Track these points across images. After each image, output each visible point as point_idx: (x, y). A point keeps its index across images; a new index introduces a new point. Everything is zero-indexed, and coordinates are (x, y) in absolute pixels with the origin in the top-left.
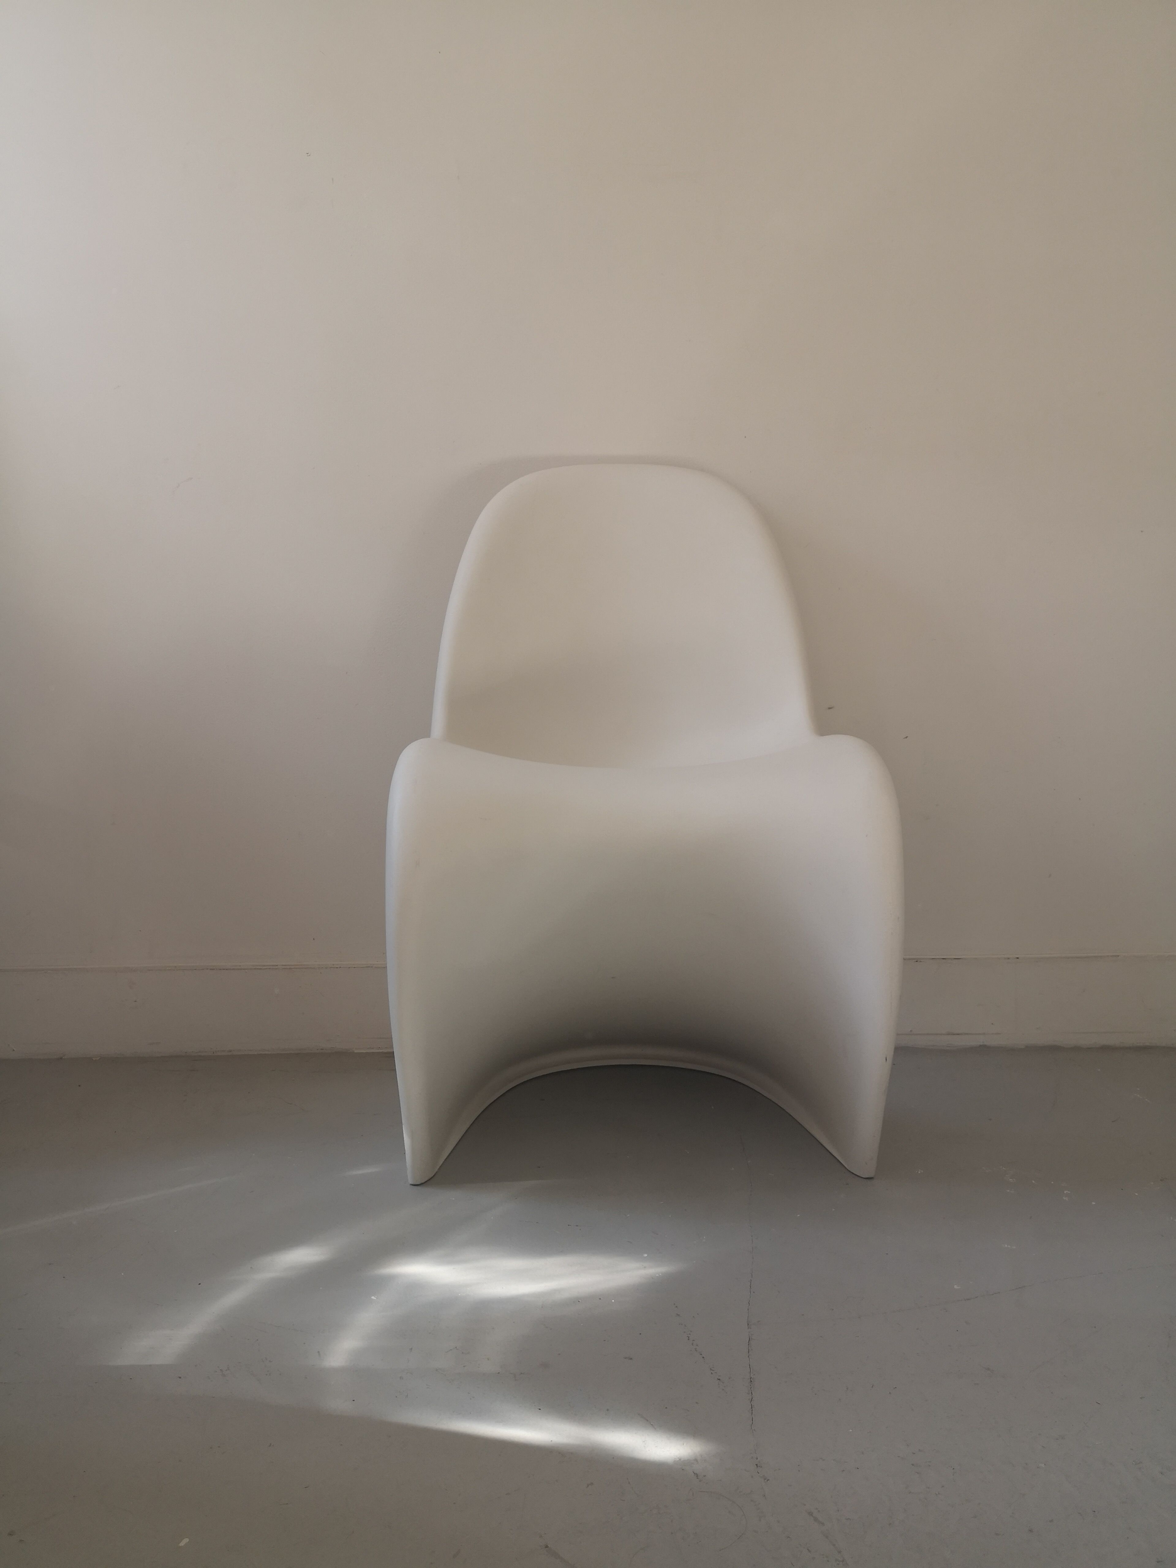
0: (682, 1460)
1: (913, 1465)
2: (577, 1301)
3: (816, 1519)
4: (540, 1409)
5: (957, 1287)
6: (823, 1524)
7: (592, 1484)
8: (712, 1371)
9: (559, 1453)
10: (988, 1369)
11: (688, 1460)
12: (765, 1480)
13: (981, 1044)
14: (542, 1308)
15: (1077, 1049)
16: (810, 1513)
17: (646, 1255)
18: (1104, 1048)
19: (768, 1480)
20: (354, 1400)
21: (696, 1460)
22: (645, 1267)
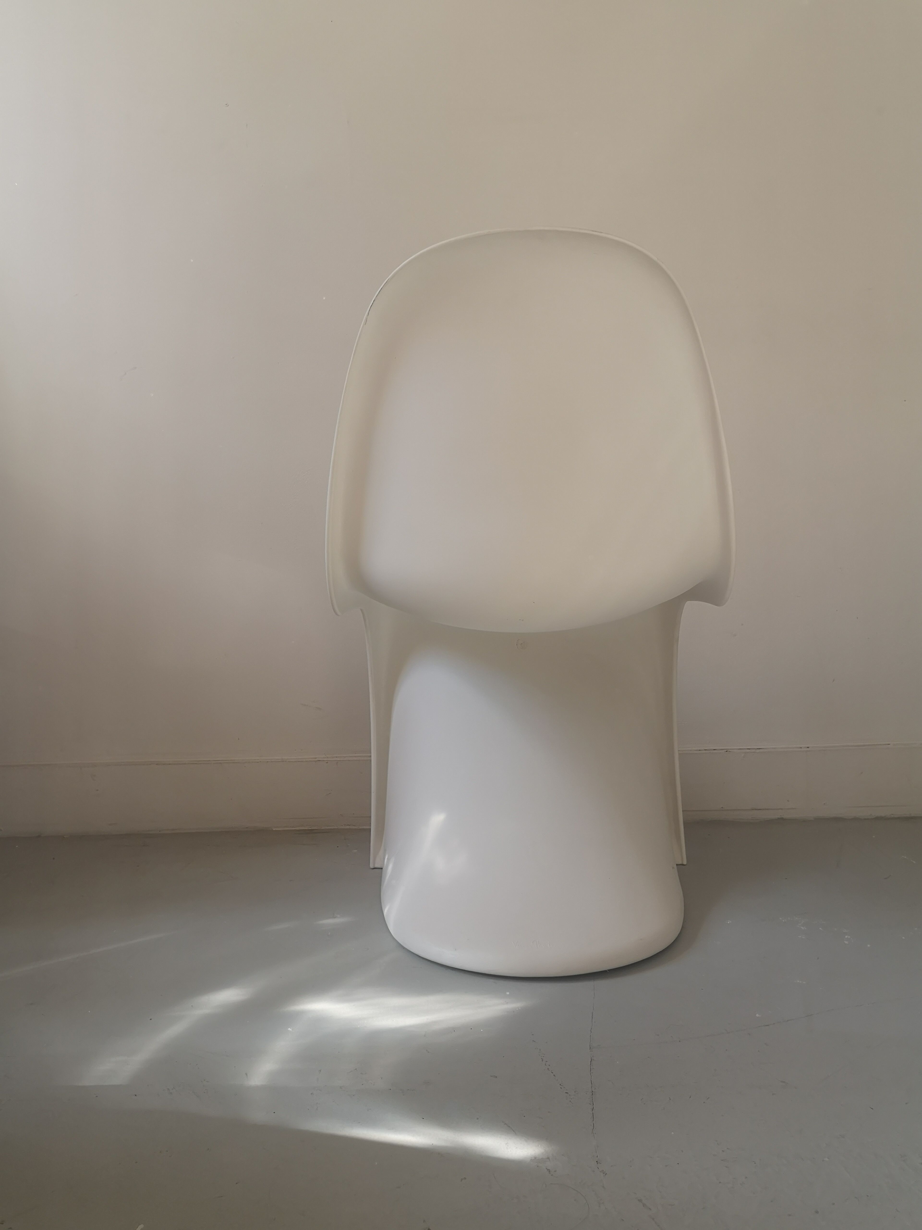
0: (537, 1158)
1: (722, 1160)
2: (453, 1030)
3: (644, 1205)
4: (423, 1118)
5: (758, 1016)
6: (650, 1209)
7: (465, 1178)
8: (561, 1086)
9: (439, 1154)
10: (784, 1082)
11: (542, 1158)
12: (604, 1174)
13: (779, 817)
14: (425, 1036)
15: (855, 819)
16: (640, 1201)
17: (508, 993)
18: (878, 818)
19: (606, 1174)
20: (274, 1113)
21: (548, 1158)
22: (507, 1003)
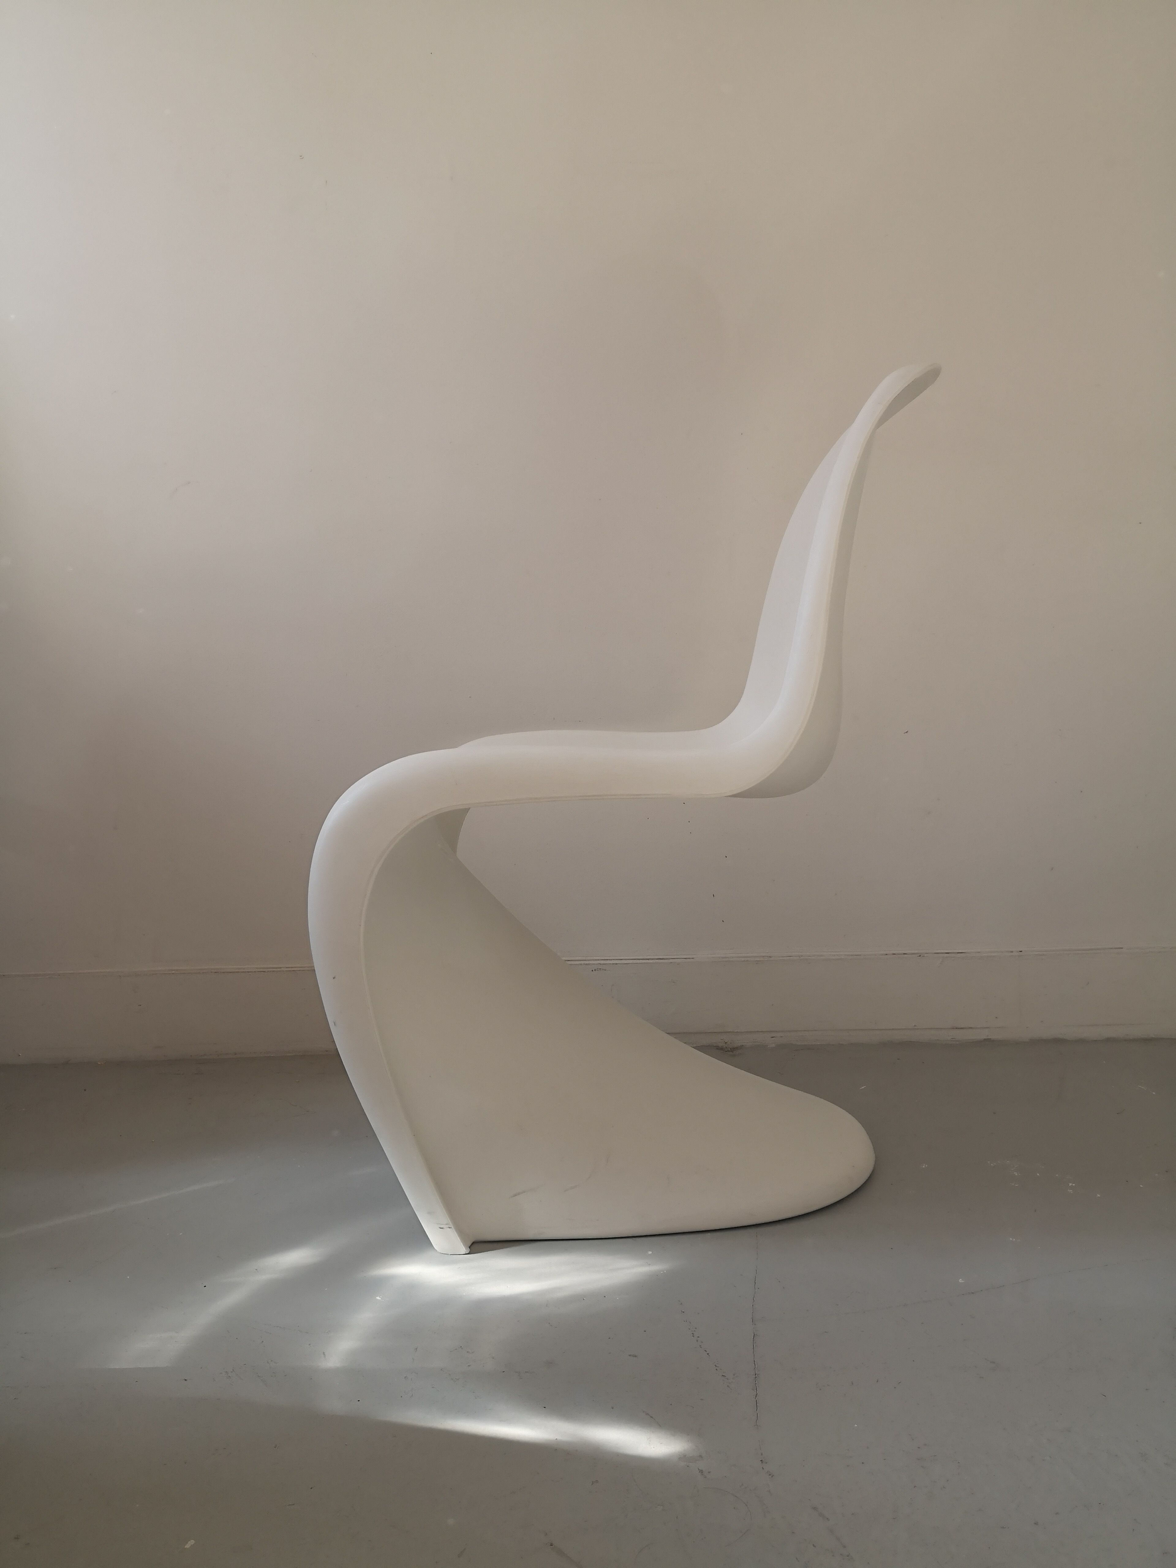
0: (686, 1457)
1: (918, 1459)
2: (582, 1297)
3: (820, 1515)
4: (545, 1407)
5: (962, 1281)
6: (828, 1519)
7: (597, 1481)
8: (716, 1368)
9: (564, 1451)
10: (993, 1363)
11: (693, 1457)
12: (770, 1476)
13: (985, 1038)
14: (547, 1306)
15: (1081, 1041)
16: (815, 1508)
17: (650, 1253)
18: (1109, 1040)
19: (773, 1476)
20: (359, 1401)
21: (701, 1456)
22: (650, 1265)
